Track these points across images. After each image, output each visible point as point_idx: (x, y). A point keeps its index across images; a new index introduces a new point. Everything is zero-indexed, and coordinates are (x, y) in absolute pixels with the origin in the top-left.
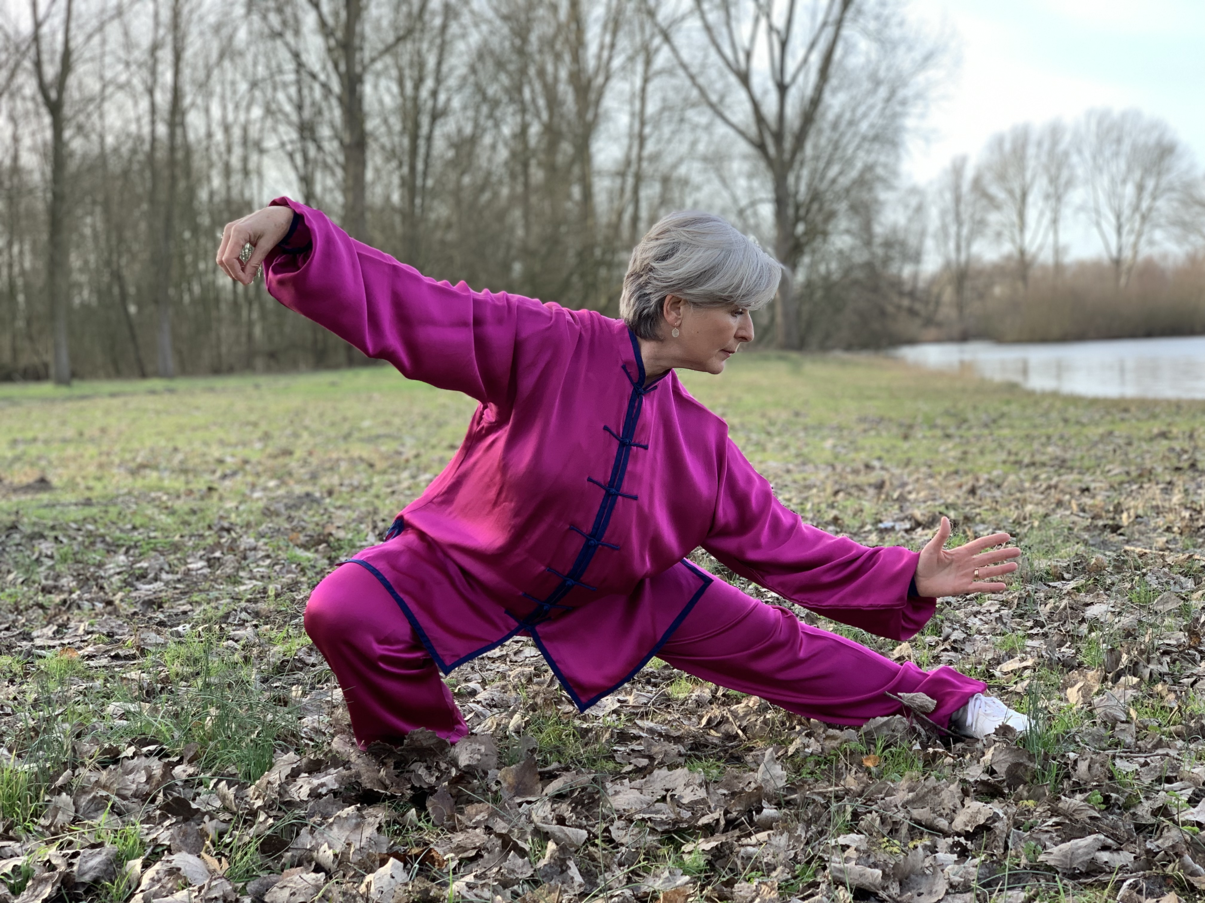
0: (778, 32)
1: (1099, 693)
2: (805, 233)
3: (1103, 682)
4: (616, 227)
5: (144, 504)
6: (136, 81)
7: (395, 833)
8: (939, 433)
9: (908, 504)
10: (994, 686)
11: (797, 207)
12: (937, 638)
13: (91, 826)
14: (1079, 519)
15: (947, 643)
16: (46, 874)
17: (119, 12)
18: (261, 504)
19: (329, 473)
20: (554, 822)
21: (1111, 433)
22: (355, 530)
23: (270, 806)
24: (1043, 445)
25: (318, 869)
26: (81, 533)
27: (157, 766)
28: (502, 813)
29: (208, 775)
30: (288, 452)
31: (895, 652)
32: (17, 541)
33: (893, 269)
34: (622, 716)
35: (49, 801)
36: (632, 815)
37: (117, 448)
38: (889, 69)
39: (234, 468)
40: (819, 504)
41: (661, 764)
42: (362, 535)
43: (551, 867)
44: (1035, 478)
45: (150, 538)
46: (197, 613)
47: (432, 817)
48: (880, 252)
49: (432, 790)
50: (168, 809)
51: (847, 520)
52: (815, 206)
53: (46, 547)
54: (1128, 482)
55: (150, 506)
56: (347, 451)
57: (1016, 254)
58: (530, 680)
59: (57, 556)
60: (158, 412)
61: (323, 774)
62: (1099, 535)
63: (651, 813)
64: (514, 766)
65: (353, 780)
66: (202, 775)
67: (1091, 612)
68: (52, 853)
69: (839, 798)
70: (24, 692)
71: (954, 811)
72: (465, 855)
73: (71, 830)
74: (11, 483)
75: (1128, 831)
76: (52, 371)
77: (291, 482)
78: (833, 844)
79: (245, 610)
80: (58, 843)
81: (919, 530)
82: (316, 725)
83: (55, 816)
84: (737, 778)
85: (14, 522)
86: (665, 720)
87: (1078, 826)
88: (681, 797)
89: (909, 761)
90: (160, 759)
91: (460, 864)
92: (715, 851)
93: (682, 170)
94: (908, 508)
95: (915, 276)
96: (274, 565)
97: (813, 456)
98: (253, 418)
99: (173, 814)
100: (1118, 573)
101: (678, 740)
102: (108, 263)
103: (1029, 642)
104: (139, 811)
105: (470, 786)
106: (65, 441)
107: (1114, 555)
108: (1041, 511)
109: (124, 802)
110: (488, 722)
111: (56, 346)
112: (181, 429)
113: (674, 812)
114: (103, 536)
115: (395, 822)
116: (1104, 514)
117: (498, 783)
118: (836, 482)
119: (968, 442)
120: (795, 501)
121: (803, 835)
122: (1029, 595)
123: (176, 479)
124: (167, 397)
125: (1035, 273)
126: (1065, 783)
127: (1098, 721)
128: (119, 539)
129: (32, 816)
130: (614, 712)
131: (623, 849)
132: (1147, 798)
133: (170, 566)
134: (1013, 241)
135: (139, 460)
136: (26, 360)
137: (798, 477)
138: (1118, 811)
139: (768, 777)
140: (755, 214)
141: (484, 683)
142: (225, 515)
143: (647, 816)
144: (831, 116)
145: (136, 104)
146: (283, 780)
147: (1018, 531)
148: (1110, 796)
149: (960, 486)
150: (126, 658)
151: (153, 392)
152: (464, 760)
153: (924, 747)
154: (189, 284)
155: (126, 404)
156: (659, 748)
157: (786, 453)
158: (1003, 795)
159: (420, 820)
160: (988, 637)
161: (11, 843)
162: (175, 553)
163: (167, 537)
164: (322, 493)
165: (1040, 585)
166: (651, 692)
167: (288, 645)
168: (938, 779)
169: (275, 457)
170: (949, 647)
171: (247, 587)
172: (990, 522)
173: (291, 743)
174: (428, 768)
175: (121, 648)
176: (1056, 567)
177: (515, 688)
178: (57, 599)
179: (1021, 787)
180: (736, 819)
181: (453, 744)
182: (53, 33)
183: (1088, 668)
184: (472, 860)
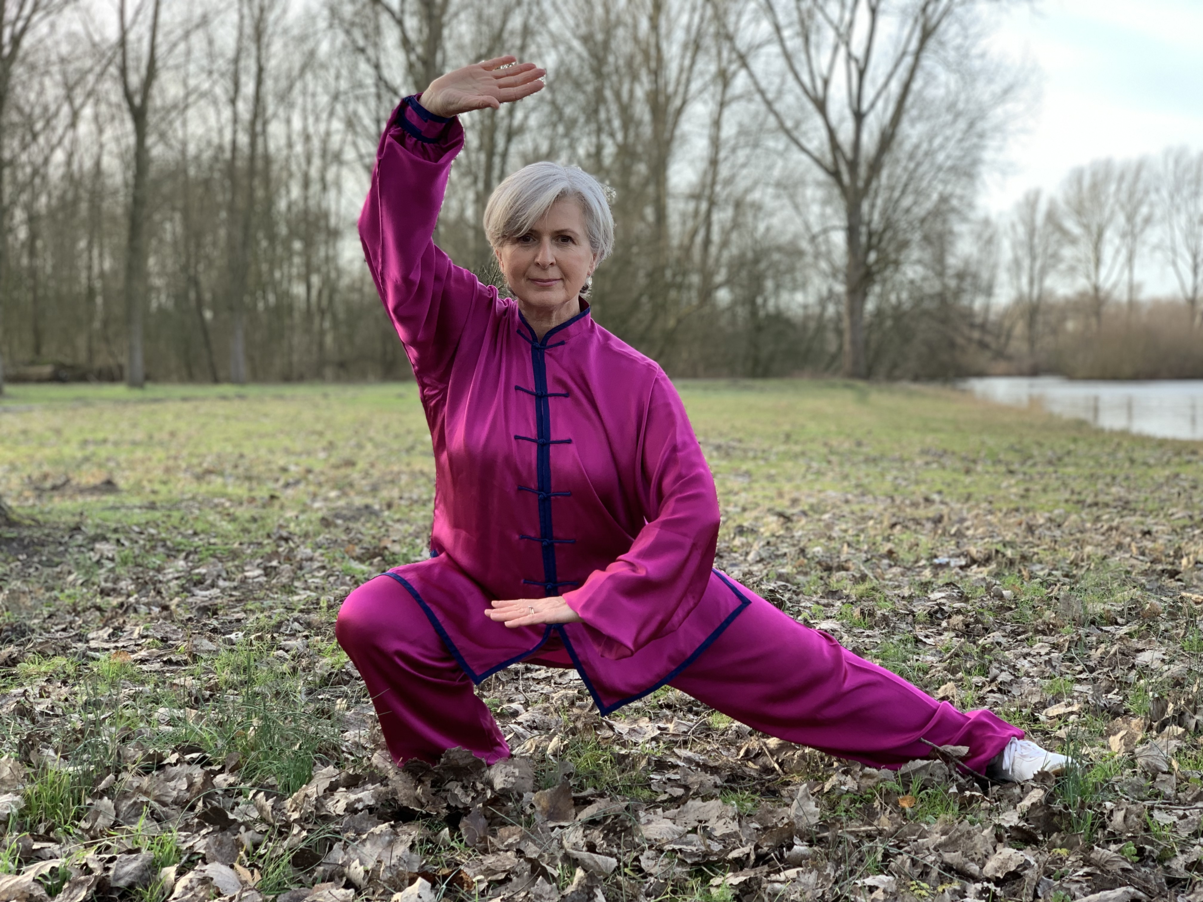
0: (857, 61)
1: (1143, 741)
2: (877, 262)
3: (1148, 731)
4: (687, 250)
5: (207, 510)
6: (219, 91)
7: (427, 852)
8: (1002, 469)
9: (965, 540)
10: (1037, 731)
11: (870, 235)
12: (984, 679)
13: (130, 832)
14: (1139, 563)
15: (993, 684)
16: (83, 878)
17: (204, 21)
18: (320, 515)
19: (390, 486)
20: (585, 849)
21: (1177, 475)
22: (410, 544)
23: (306, 819)
24: (1107, 485)
25: (349, 885)
26: (143, 536)
27: (198, 773)
28: (533, 837)
29: (249, 785)
30: (350, 463)
31: (939, 691)
32: (79, 542)
33: (965, 301)
34: (661, 744)
35: (91, 804)
36: (664, 845)
37: (185, 452)
38: (967, 101)
39: (297, 476)
40: (875, 536)
41: (697, 794)
42: (417, 550)
43: (578, 894)
44: (1098, 519)
45: (210, 544)
46: (251, 622)
47: (465, 838)
48: (953, 283)
49: (466, 810)
50: (206, 818)
51: (902, 553)
52: (888, 234)
53: (106, 548)
54: (1191, 527)
55: (212, 512)
56: (408, 464)
57: (1091, 291)
58: (572, 704)
59: (118, 559)
60: (227, 418)
61: (361, 789)
62: (1157, 580)
63: (683, 844)
64: (548, 790)
65: (390, 797)
66: (242, 785)
67: (1142, 658)
68: (90, 856)
69: (870, 837)
70: (75, 694)
71: (986, 856)
72: (494, 878)
73: (109, 835)
74: (78, 484)
75: (1159, 885)
76: (127, 373)
77: (352, 494)
78: (860, 885)
79: (296, 620)
80: (95, 847)
81: (974, 567)
82: (357, 739)
83: (96, 820)
84: (771, 812)
85: (78, 523)
86: (705, 749)
87: (1110, 877)
88: (713, 829)
89: (945, 803)
90: (202, 767)
91: (488, 887)
92: (742, 886)
93: (756, 195)
94: (965, 544)
95: (987, 309)
96: (329, 576)
97: (873, 487)
98: (319, 427)
99: (211, 823)
100: (1172, 620)
101: (715, 770)
102: (185, 268)
103: (1078, 687)
104: (179, 817)
105: (504, 809)
106: (135, 444)
107: (1169, 601)
108: (1101, 552)
109: (164, 809)
110: (528, 744)
111: (131, 348)
112: (248, 435)
113: (704, 844)
114: (164, 541)
115: (428, 841)
116: (1163, 558)
117: (532, 806)
118: (894, 515)
119: (1031, 479)
120: (851, 532)
121: (832, 874)
122: (1080, 639)
123: (240, 486)
124: (237, 403)
125: (1108, 310)
126: (1100, 833)
127: (1139, 770)
128: (180, 544)
129: (74, 818)
130: (653, 739)
131: (652, 879)
132: (1182, 852)
133: (227, 573)
134: (1088, 277)
135: (205, 465)
136: (101, 361)
137: (856, 508)
138: (1151, 864)
139: (801, 813)
140: (827, 241)
141: (526, 704)
142: (285, 524)
143: (677, 847)
144: (908, 146)
145: (218, 113)
146: (321, 794)
147: (1075, 572)
148: (1143, 848)
149: (1020, 524)
150: (178, 663)
151: (224, 398)
152: (498, 784)
153: (961, 789)
154: (264, 292)
155: (196, 408)
156: (696, 778)
157: (846, 483)
158: (1036, 842)
159: (453, 840)
160: (1036, 680)
161: (51, 844)
162: (233, 560)
163: (226, 544)
164: (381, 505)
165: (1093, 629)
166: (691, 721)
167: (336, 658)
168: (972, 823)
169: (337, 467)
170: (995, 689)
171: (301, 597)
172: (1047, 563)
173: (332, 757)
174: (464, 787)
175: (173, 653)
176: (1109, 611)
177: (556, 710)
178: (114, 601)
179: (1055, 835)
180: (767, 854)
181: (489, 766)
182: (140, 40)
183: (1134, 716)
184: (501, 882)
